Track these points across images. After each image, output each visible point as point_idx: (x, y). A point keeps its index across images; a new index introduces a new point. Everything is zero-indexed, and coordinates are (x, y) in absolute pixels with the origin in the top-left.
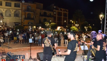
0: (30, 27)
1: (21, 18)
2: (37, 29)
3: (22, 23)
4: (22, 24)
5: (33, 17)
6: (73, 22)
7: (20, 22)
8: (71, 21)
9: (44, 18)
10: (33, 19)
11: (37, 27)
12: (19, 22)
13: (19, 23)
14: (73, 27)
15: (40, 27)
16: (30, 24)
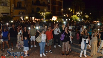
0: (21, 17)
1: (9, 8)
2: (29, 19)
3: (12, 13)
4: (11, 15)
5: (24, 6)
6: (71, 10)
7: (9, 12)
8: (70, 9)
9: (37, 7)
10: (24, 8)
11: (29, 17)
12: (7, 12)
13: (8, 14)
14: (74, 16)
15: (33, 18)
16: (21, 14)
